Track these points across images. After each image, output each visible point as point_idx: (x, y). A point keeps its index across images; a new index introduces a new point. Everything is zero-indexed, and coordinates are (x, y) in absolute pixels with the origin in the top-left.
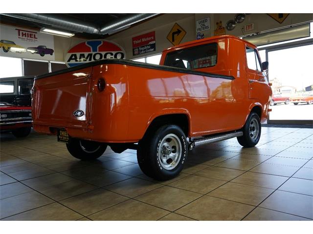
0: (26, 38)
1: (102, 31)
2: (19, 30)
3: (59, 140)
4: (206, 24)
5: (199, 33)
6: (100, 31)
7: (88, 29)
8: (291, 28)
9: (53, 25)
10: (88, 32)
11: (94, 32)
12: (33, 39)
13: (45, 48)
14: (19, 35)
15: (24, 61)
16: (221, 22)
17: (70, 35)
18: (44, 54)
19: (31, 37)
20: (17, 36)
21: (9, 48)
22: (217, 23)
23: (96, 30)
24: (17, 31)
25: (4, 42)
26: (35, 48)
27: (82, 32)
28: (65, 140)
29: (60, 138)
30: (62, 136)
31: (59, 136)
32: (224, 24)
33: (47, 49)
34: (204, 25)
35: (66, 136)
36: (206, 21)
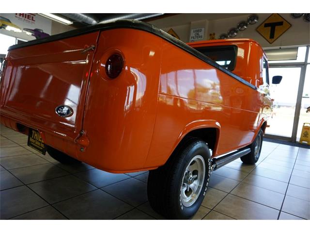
0: (23, 18)
3: (29, 144)
4: (200, 34)
5: (193, 41)
7: (87, 19)
8: (280, 50)
10: (87, 22)
11: (92, 24)
12: (31, 21)
13: (42, 32)
15: (18, 41)
16: (214, 34)
17: (69, 22)
19: (28, 18)
22: (211, 35)
23: (94, 22)
26: (32, 30)
27: (80, 21)
28: (39, 147)
29: (31, 142)
30: (35, 140)
31: (31, 138)
32: (217, 36)
33: (43, 33)
34: (198, 34)
35: (40, 140)
36: (201, 31)
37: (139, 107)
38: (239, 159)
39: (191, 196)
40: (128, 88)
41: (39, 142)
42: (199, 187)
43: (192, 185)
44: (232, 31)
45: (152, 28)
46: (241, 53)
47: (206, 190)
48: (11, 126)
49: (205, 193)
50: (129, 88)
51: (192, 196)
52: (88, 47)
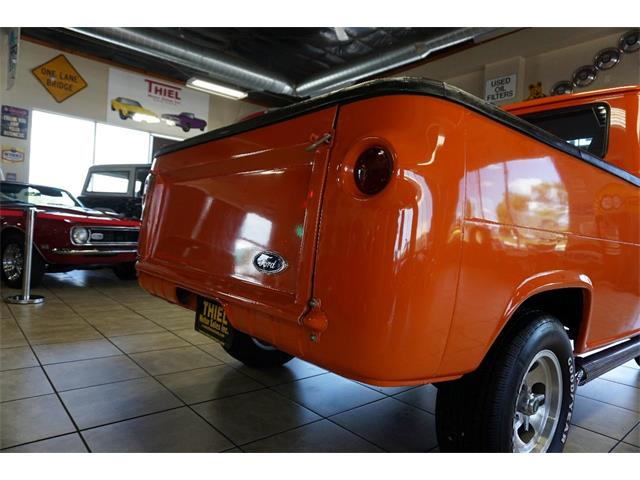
0: (161, 97)
1: (299, 89)
2: (151, 82)
3: (199, 326)
4: (507, 88)
6: (295, 90)
7: (274, 85)
9: (211, 73)
10: (274, 90)
11: (283, 92)
12: (174, 100)
13: (192, 117)
14: (150, 90)
15: (155, 138)
16: (540, 84)
17: (241, 95)
18: (190, 128)
19: (169, 96)
20: (146, 92)
21: (131, 113)
22: (531, 87)
23: (287, 89)
24: (147, 84)
25: (123, 101)
26: (176, 116)
27: (262, 90)
28: (217, 333)
29: (201, 323)
30: (209, 318)
31: (201, 317)
32: (546, 89)
33: (195, 119)
34: (502, 89)
35: (219, 320)
36: (508, 81)
37: (422, 251)
38: (634, 360)
39: (532, 441)
40: (401, 212)
41: (218, 323)
42: (550, 422)
43: (533, 418)
44: (584, 73)
45: (444, 89)
46: (618, 117)
47: (566, 430)
48: (164, 295)
49: (564, 436)
50: (403, 212)
51: (536, 442)
52: (317, 137)
